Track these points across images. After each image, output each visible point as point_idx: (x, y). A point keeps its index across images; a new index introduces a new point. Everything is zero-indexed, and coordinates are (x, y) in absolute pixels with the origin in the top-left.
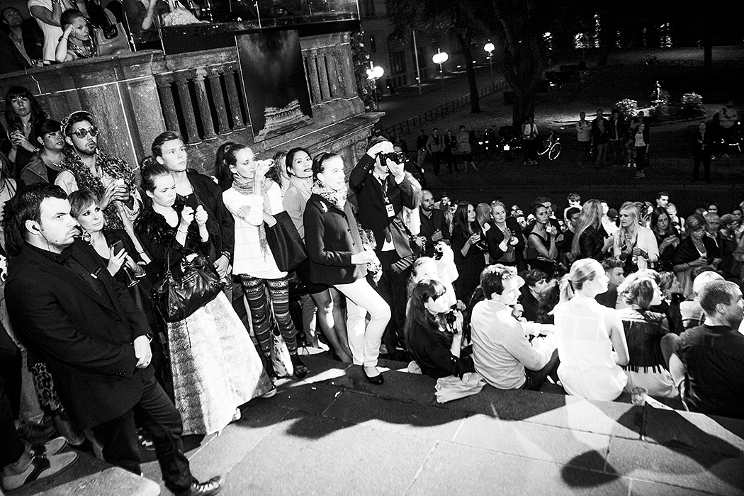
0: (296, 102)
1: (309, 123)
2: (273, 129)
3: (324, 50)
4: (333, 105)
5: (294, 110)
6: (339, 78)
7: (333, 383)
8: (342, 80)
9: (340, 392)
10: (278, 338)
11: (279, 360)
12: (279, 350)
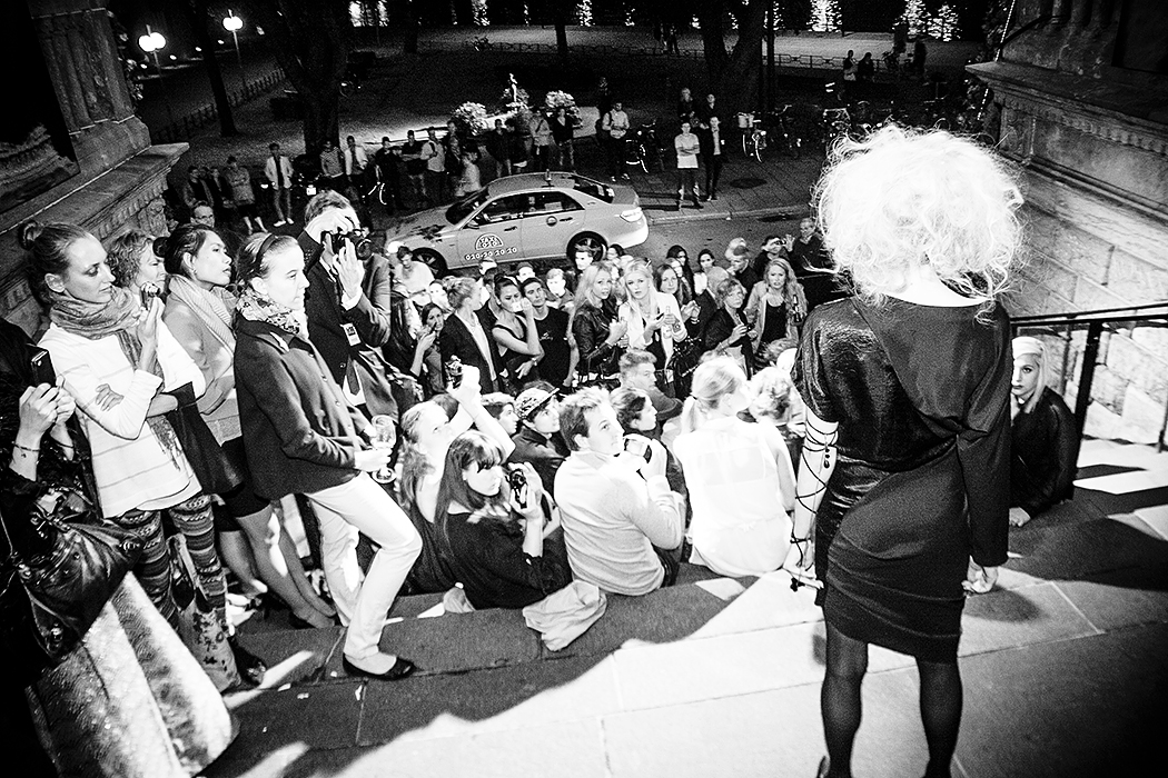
0: (40, 130)
1: (71, 171)
2: (11, 189)
3: (63, 20)
4: (98, 134)
5: (41, 146)
6: (97, 78)
7: (334, 674)
8: (105, 82)
9: (360, 688)
10: (209, 617)
11: (213, 661)
12: (214, 640)
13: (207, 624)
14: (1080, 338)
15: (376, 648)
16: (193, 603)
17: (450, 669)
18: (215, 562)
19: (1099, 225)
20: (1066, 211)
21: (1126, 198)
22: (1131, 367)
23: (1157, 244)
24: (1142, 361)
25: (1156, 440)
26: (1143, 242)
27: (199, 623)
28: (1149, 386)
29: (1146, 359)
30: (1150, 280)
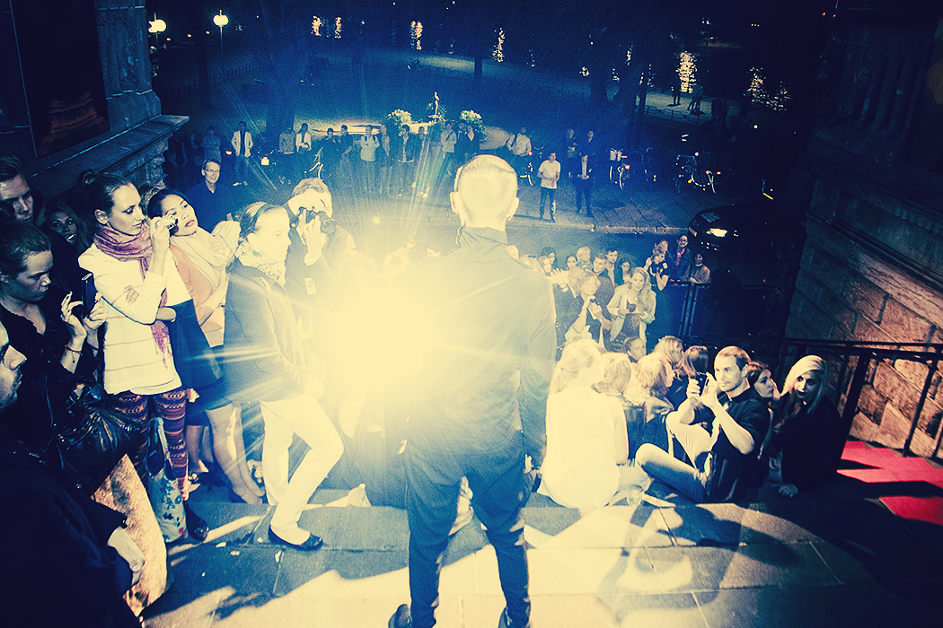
0: (88, 94)
1: (103, 127)
3: (114, 13)
4: (124, 101)
6: (130, 59)
7: (260, 540)
8: (135, 62)
9: (280, 552)
10: (173, 484)
11: (170, 517)
12: (174, 501)
13: (171, 488)
14: (854, 361)
15: (296, 525)
16: (162, 472)
17: (349, 548)
18: (182, 442)
19: (879, 277)
20: (855, 263)
21: (901, 259)
22: (890, 388)
23: (920, 298)
24: (899, 385)
25: (902, 447)
26: (910, 295)
27: (165, 487)
28: (903, 405)
29: (903, 384)
30: (912, 324)
